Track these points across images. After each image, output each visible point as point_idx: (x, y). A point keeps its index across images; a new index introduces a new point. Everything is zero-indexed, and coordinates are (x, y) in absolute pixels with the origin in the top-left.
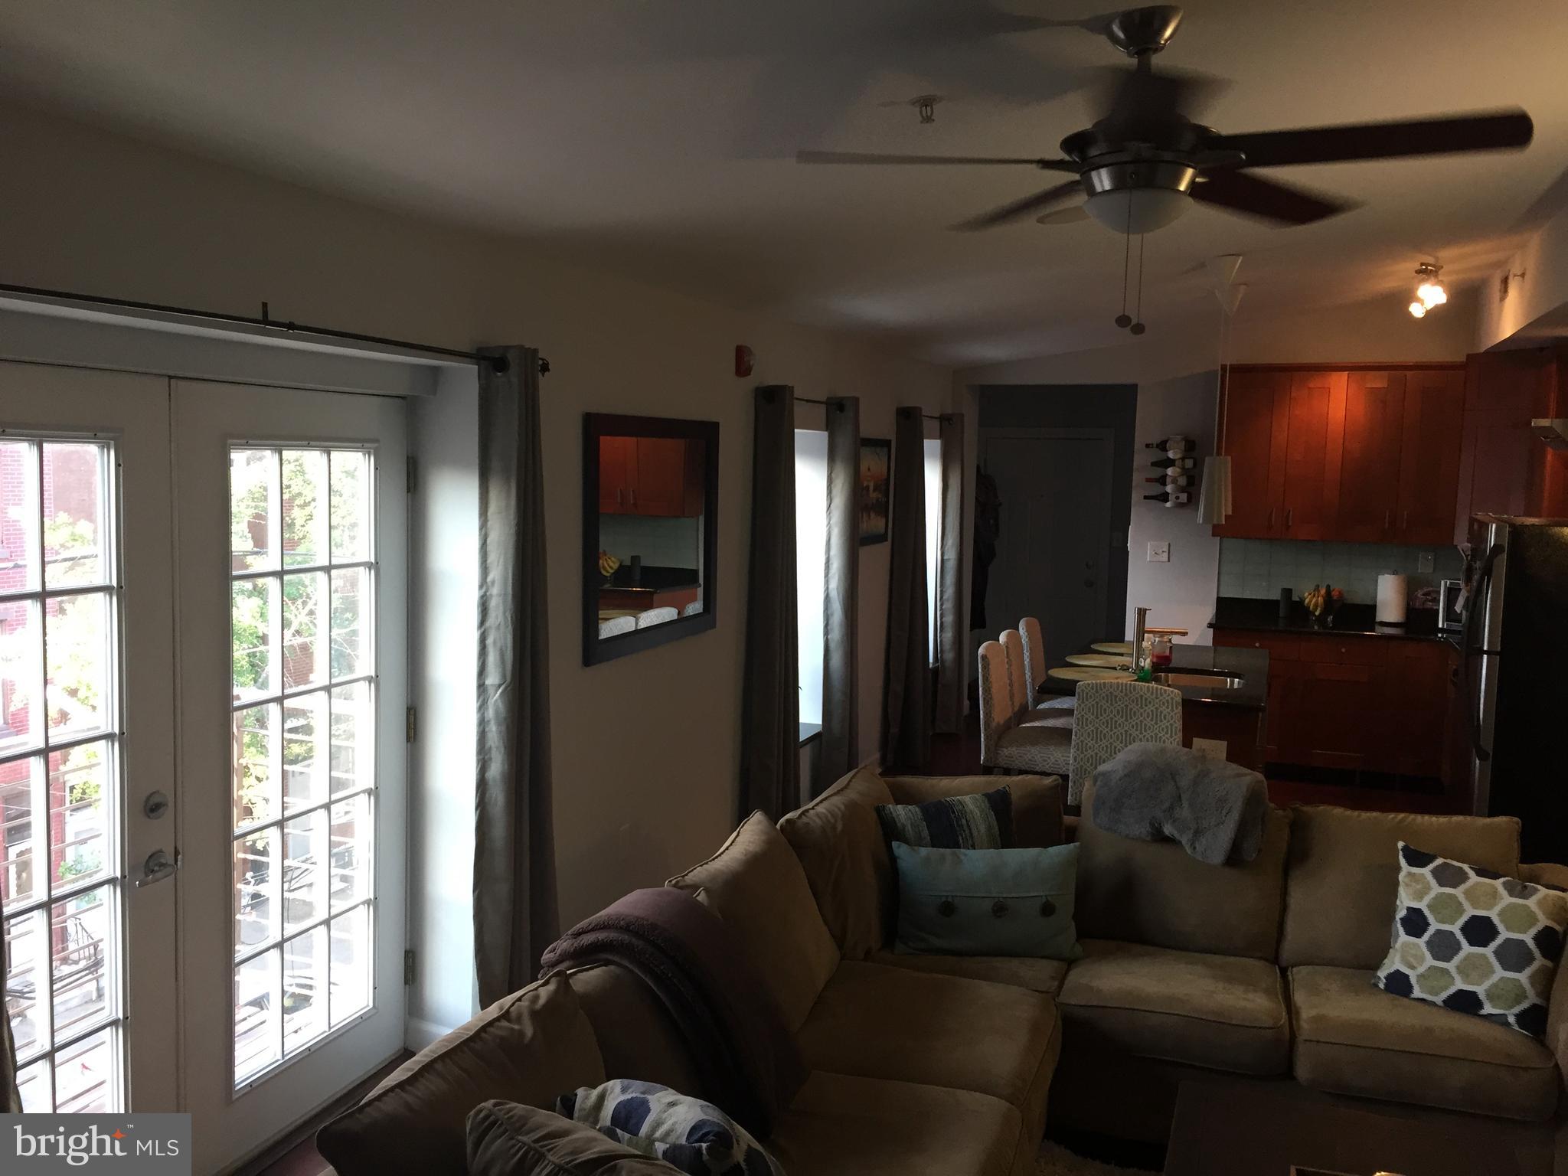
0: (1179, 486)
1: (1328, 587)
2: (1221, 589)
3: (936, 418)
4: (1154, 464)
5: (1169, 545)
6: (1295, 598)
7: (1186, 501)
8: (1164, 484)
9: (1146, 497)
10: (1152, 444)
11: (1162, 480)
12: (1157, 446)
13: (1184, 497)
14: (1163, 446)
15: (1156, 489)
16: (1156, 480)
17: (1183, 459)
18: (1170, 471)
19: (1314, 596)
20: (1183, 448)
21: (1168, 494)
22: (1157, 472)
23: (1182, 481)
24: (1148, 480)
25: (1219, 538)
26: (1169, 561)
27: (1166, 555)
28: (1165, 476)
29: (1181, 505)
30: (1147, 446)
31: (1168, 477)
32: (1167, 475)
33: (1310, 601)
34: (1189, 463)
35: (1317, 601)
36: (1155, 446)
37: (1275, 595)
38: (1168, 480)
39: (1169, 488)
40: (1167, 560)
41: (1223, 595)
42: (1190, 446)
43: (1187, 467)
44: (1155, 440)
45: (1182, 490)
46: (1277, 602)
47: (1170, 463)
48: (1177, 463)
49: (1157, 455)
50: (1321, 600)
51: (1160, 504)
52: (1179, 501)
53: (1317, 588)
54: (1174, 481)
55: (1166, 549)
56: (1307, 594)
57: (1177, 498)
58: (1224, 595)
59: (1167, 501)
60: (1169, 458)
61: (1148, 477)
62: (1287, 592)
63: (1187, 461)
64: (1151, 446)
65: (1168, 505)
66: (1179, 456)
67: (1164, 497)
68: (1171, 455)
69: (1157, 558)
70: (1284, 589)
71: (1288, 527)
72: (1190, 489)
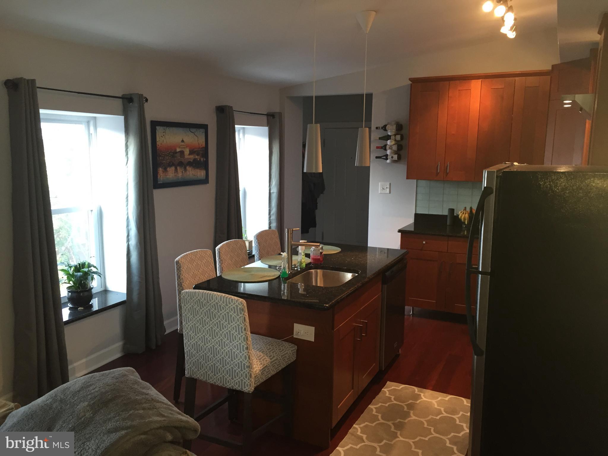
0: (394, 150)
1: (471, 208)
2: (418, 208)
3: (265, 115)
4: (380, 139)
5: (390, 184)
6: (455, 214)
8: (386, 150)
9: (377, 157)
10: (379, 127)
11: (384, 148)
12: (382, 128)
13: (396, 157)
14: (384, 128)
15: (381, 153)
16: (381, 148)
17: (395, 135)
18: (389, 142)
19: (463, 213)
20: (395, 129)
21: (388, 155)
22: (381, 143)
23: (395, 148)
24: (378, 148)
25: (416, 180)
26: (390, 193)
27: (388, 190)
28: (385, 146)
29: (394, 161)
30: (377, 128)
31: (387, 145)
33: (461, 216)
34: (398, 137)
35: (465, 216)
36: (381, 128)
37: (446, 213)
38: (388, 147)
39: (388, 152)
40: (389, 192)
42: (399, 127)
43: (397, 140)
44: (381, 125)
45: (395, 153)
46: (447, 216)
47: (388, 137)
48: (392, 137)
49: (382, 133)
50: (467, 215)
51: (384, 161)
52: (394, 159)
53: (465, 209)
54: (391, 148)
55: (388, 186)
56: (460, 212)
57: (392, 157)
58: (418, 212)
59: (388, 159)
60: (387, 135)
61: (378, 146)
62: (452, 211)
64: (378, 128)
65: (388, 161)
66: (393, 133)
67: (386, 157)
68: (389, 133)
69: (384, 192)
70: (449, 209)
71: (447, 174)
72: (399, 152)
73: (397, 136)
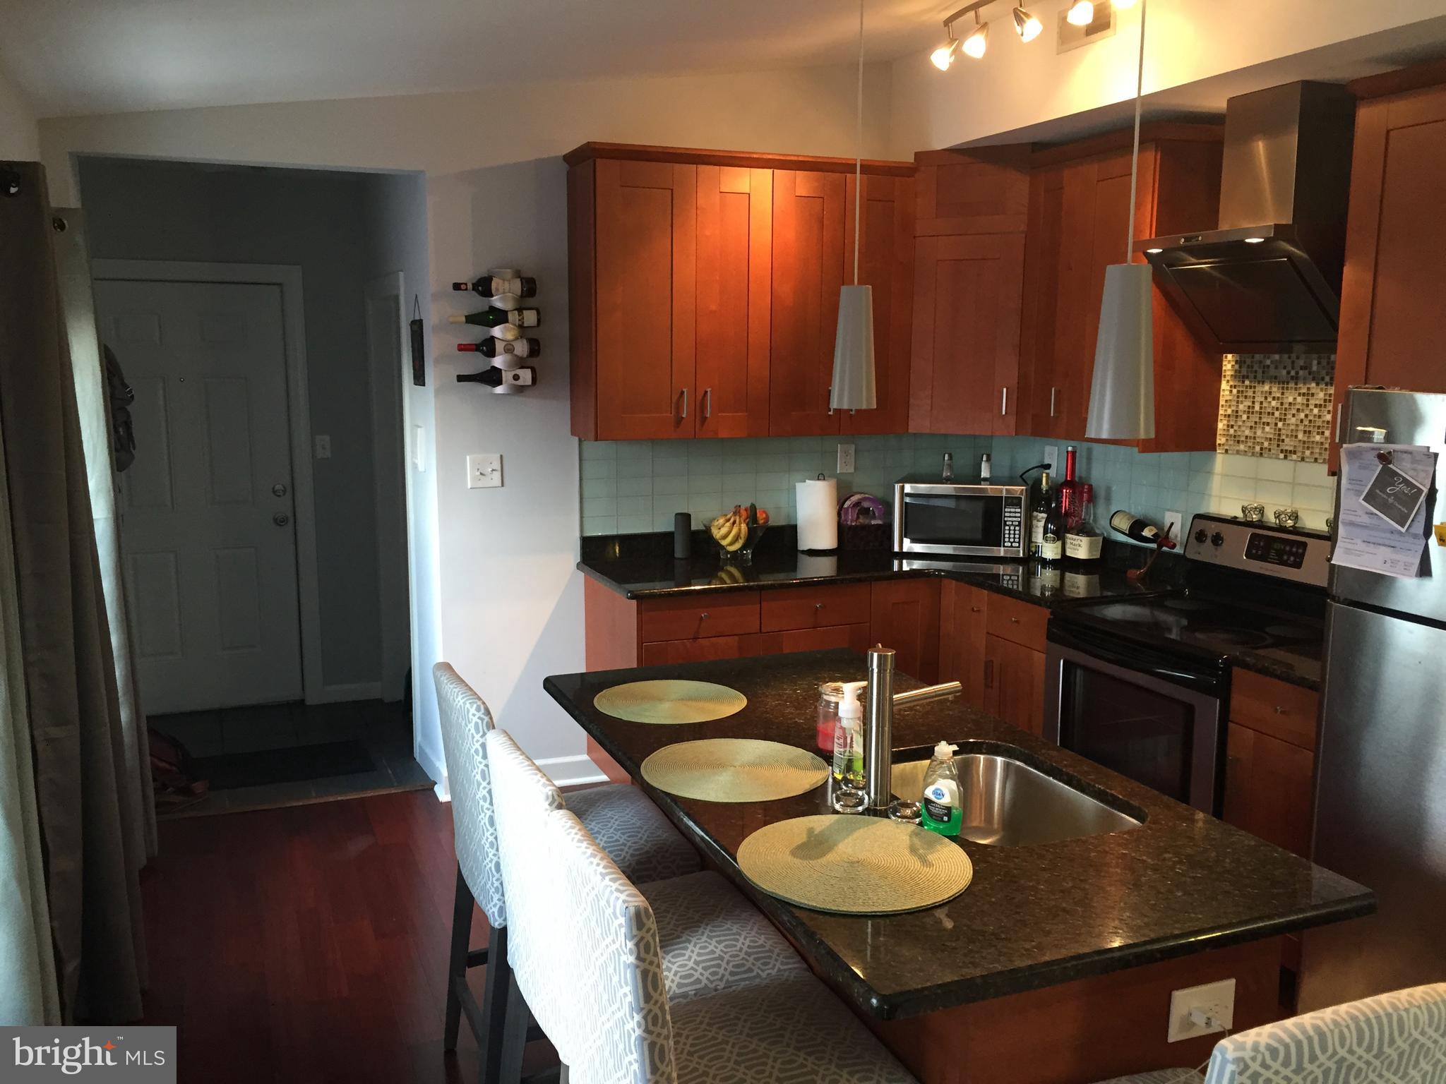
0: (516, 355)
1: (753, 507)
2: (586, 523)
4: (471, 319)
5: (501, 456)
6: (695, 526)
7: (529, 382)
8: (491, 353)
9: (461, 378)
10: (466, 284)
11: (488, 347)
12: (475, 286)
13: (526, 376)
14: (483, 286)
15: (476, 363)
16: (476, 348)
17: (519, 309)
18: (497, 331)
19: (734, 523)
20: (518, 290)
21: (501, 370)
22: (475, 333)
23: (521, 348)
24: (462, 348)
25: (579, 438)
26: (503, 485)
27: (497, 475)
28: (491, 340)
29: (519, 390)
30: (457, 287)
31: (497, 342)
32: (493, 338)
33: (722, 531)
34: (530, 318)
35: (740, 530)
36: (470, 286)
37: (664, 524)
38: (499, 346)
39: (498, 362)
40: (500, 485)
41: (588, 534)
42: (530, 288)
43: (525, 325)
44: (468, 274)
45: (521, 363)
46: (668, 536)
47: (499, 317)
48: (510, 317)
49: (477, 304)
50: (744, 528)
51: (488, 388)
52: (520, 382)
53: (736, 510)
54: (509, 349)
55: (497, 465)
56: (716, 521)
57: (516, 377)
58: (591, 532)
59: (499, 383)
60: (493, 309)
61: (465, 341)
62: (684, 519)
64: (462, 287)
65: (499, 390)
66: (511, 304)
67: (493, 377)
68: (497, 301)
69: (485, 482)
70: (677, 514)
71: (704, 419)
72: (534, 362)
73: (525, 312)
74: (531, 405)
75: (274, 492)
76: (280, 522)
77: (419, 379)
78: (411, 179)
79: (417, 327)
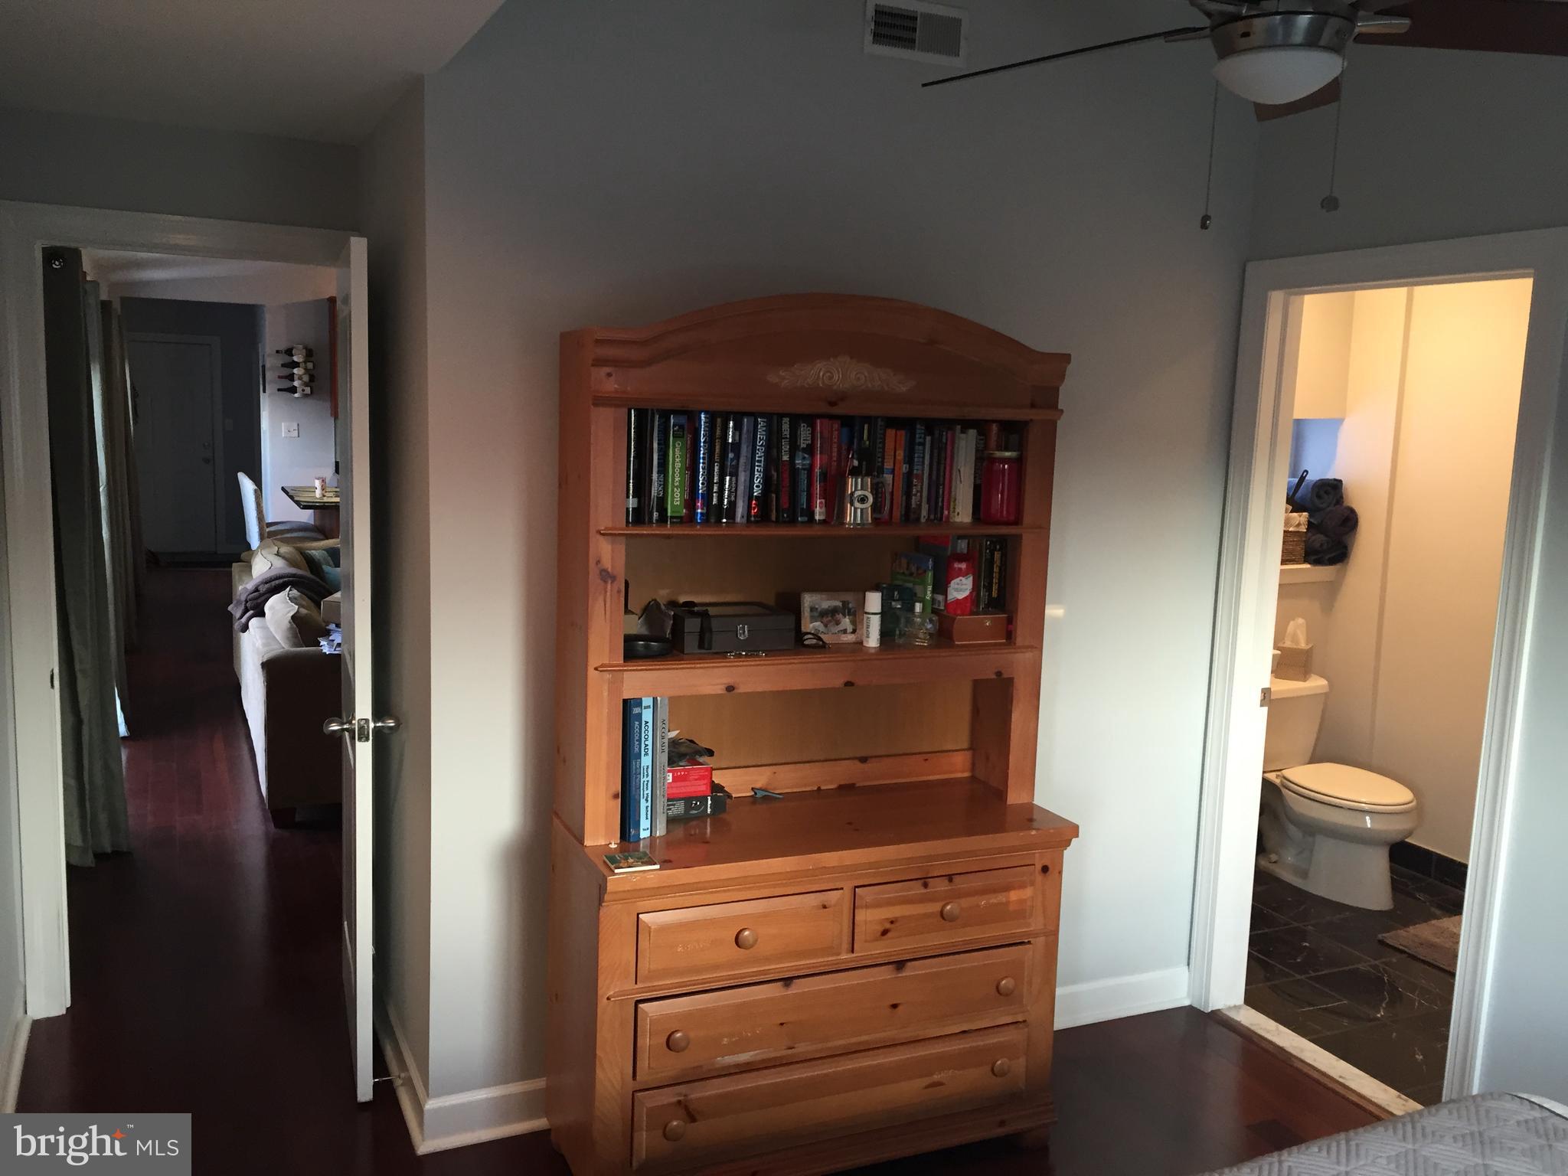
0: (304, 381)
4: (283, 365)
5: (298, 424)
7: (309, 393)
8: (293, 380)
9: (279, 390)
10: (282, 351)
11: (291, 378)
13: (308, 390)
14: (289, 352)
15: (286, 384)
16: (286, 377)
17: (305, 362)
18: (295, 371)
20: (305, 354)
21: (296, 387)
22: (286, 371)
23: (306, 378)
24: (279, 377)
25: (334, 419)
26: (299, 436)
27: (295, 433)
28: (291, 375)
29: (306, 396)
30: (278, 352)
31: (295, 376)
32: (294, 374)
34: (310, 365)
36: (284, 352)
38: (296, 377)
39: (296, 383)
40: (297, 436)
42: (309, 354)
43: (308, 368)
44: (283, 347)
45: (306, 384)
47: (296, 365)
48: (301, 365)
49: (287, 359)
51: (290, 395)
52: (305, 393)
54: (300, 378)
55: (296, 428)
57: (303, 390)
59: (296, 392)
60: (293, 362)
61: (279, 374)
63: (308, 364)
64: (280, 352)
65: (296, 395)
66: (302, 360)
67: (293, 390)
68: (295, 359)
69: (290, 435)
72: (313, 384)
74: (310, 402)
75: (204, 445)
76: (207, 461)
77: (264, 391)
78: (262, 306)
79: (264, 366)
